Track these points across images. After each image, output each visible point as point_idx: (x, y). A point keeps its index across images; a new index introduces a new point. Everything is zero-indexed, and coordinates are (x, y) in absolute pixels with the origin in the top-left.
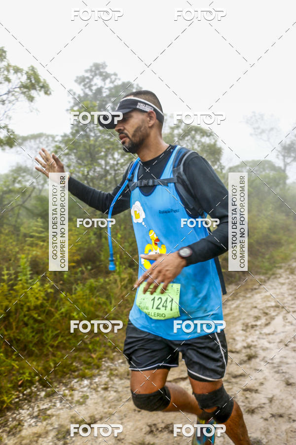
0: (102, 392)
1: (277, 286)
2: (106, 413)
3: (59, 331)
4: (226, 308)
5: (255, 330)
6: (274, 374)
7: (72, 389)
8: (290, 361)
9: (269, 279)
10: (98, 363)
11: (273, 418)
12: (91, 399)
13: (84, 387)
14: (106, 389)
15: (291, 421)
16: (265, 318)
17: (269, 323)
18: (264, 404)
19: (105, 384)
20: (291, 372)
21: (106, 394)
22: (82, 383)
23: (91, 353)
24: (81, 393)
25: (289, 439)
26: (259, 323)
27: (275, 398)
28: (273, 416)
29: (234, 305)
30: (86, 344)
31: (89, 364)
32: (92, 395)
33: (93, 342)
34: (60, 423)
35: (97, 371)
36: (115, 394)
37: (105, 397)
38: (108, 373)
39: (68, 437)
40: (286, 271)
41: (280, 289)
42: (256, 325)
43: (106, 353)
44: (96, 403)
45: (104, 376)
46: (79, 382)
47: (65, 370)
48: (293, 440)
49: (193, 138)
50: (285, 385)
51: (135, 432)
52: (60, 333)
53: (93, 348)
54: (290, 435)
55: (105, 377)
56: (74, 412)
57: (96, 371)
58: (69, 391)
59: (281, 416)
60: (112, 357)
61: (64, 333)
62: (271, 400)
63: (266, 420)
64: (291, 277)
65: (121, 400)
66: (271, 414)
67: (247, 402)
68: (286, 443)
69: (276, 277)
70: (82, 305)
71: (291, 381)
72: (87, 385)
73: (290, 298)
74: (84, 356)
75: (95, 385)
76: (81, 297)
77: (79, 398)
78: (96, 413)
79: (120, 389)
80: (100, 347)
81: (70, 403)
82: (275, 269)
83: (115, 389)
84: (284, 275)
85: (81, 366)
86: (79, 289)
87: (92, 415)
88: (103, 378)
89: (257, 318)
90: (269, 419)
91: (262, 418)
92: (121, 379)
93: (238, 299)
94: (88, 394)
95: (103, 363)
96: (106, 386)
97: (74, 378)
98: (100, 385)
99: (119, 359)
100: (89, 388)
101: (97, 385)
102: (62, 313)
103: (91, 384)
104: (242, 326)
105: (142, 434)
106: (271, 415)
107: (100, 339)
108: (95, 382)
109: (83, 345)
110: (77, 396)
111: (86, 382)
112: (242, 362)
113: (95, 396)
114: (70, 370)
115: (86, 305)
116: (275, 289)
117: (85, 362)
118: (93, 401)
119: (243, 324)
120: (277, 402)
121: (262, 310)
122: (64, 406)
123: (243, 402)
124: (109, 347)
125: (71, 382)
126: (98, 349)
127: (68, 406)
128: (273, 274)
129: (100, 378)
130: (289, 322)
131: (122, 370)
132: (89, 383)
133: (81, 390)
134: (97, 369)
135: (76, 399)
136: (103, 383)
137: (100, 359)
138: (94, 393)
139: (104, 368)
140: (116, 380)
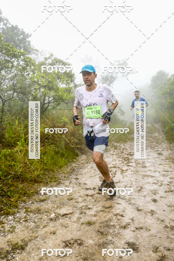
0: (24, 223)
2: (31, 237)
4: (85, 168)
6: (128, 205)
7: (2, 223)
8: (134, 197)
10: (16, 204)
11: (138, 230)
12: (18, 228)
13: (10, 221)
14: (26, 221)
15: (148, 230)
18: (130, 222)
19: (25, 218)
20: (138, 203)
21: (28, 224)
22: (8, 218)
23: (10, 198)
24: (9, 225)
25: (150, 240)
27: (134, 219)
28: (137, 229)
30: (5, 192)
32: (18, 225)
33: (10, 191)
35: (17, 210)
36: (34, 224)
37: (27, 226)
38: (24, 210)
39: (9, 256)
40: (112, 147)
41: (112, 157)
43: (19, 198)
44: (23, 231)
45: (21, 212)
46: (6, 218)
48: (153, 241)
50: (137, 211)
53: (11, 195)
54: (150, 238)
55: (23, 213)
56: (8, 239)
59: (141, 228)
60: (24, 200)
62: (132, 220)
63: (134, 231)
64: (116, 151)
66: (135, 228)
67: (120, 222)
68: (150, 243)
71: (140, 208)
73: (120, 162)
74: (5, 200)
77: (9, 229)
78: (24, 237)
79: (36, 220)
80: (15, 194)
81: (3, 232)
83: (33, 221)
84: (111, 149)
85: (5, 207)
87: (22, 239)
88: (22, 214)
90: (135, 231)
91: (131, 231)
92: (35, 214)
93: (90, 163)
94: (15, 225)
95: (19, 204)
96: (26, 219)
97: (2, 215)
98: (21, 219)
99: (29, 201)
100: (14, 221)
101: (19, 218)
104: (99, 178)
105: (61, 248)
107: (14, 189)
108: (17, 217)
109: (3, 193)
110: (7, 227)
111: (11, 217)
112: (107, 199)
113: (20, 226)
116: (110, 157)
117: (6, 204)
119: (100, 177)
120: (136, 220)
123: (117, 222)
124: (21, 193)
127: (2, 234)
129: (20, 214)
130: (125, 176)
131: (34, 208)
132: (13, 218)
133: (9, 223)
134: (16, 208)
135: (7, 229)
136: (23, 217)
137: (16, 201)
138: (18, 224)
139: (20, 207)
140: (31, 215)
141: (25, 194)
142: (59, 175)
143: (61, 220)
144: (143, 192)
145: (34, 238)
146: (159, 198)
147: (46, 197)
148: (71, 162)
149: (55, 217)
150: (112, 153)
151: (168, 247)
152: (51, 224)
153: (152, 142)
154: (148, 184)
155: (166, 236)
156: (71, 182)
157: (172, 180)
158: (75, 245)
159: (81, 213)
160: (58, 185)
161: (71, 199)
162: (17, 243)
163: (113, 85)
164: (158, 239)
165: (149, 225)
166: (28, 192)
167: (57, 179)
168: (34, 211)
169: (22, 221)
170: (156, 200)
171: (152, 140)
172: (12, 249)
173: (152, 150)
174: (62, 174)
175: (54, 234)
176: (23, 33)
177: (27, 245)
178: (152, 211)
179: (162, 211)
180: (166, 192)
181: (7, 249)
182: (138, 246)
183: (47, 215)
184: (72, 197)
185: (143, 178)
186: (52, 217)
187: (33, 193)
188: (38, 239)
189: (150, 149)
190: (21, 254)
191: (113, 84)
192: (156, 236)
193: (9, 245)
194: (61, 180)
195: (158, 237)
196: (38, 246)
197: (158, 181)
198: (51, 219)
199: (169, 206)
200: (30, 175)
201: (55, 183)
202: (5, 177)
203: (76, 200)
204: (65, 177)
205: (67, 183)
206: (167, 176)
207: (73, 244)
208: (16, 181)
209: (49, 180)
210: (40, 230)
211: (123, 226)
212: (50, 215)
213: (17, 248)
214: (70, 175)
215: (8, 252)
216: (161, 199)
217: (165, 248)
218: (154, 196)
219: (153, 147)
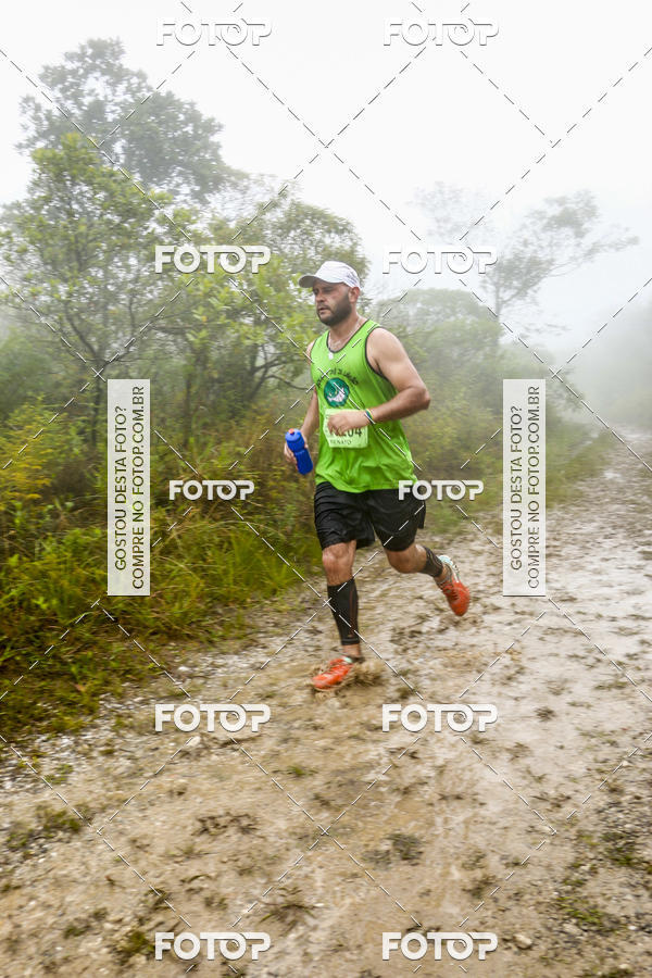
0: (101, 759)
1: (467, 557)
2: (110, 799)
3: (5, 637)
5: (418, 642)
7: (37, 754)
9: (450, 541)
10: (92, 703)
11: (444, 804)
12: (78, 773)
13: (62, 751)
14: (109, 753)
15: (476, 804)
16: (438, 618)
17: (447, 628)
18: (428, 777)
19: (107, 745)
21: (111, 762)
22: (58, 743)
23: (77, 683)
24: (55, 762)
25: (471, 835)
26: (424, 628)
27: (449, 767)
28: (444, 798)
29: (377, 593)
30: (64, 663)
31: (71, 704)
32: (80, 765)
33: (80, 660)
34: (13, 819)
35: (90, 718)
36: (128, 763)
37: (108, 769)
38: (113, 722)
39: (33, 845)
40: (486, 527)
41: (472, 562)
42: (420, 633)
43: (107, 683)
44: (90, 780)
45: (103, 728)
46: (52, 741)
47: (20, 716)
48: (477, 835)
49: (307, 233)
50: (469, 744)
51: (172, 832)
52: (9, 640)
53: (80, 673)
54: (472, 828)
55: (105, 730)
56: (41, 799)
57: (86, 720)
58: (31, 758)
59: (458, 798)
60: (120, 691)
61: (17, 641)
62: (441, 770)
63: (431, 804)
65: (141, 775)
66: (441, 795)
67: (396, 775)
68: (464, 841)
69: (465, 539)
70: (56, 582)
71: (482, 736)
72: (69, 746)
74: (60, 688)
75: (86, 747)
76: (54, 566)
77: (52, 772)
78: (88, 799)
79: (139, 754)
80: (95, 671)
81: (33, 781)
82: (464, 522)
83: (128, 754)
84: (481, 536)
85: (55, 708)
86: (48, 549)
87: (81, 803)
88: (104, 733)
89: (423, 619)
90: (436, 804)
91: (422, 802)
92: (141, 734)
93: (384, 580)
94: (71, 764)
95: (102, 702)
96: (109, 748)
97: (40, 733)
98: (96, 746)
99: (136, 696)
100: (74, 751)
101: (90, 745)
102: (12, 599)
103: (77, 743)
104: (391, 633)
105: (187, 836)
106: (440, 797)
107: (95, 655)
108: (86, 740)
109: (58, 666)
110: (48, 767)
111: (66, 741)
112: (388, 702)
113: (86, 766)
114: (32, 716)
115: (65, 583)
117: (62, 699)
118: (82, 775)
119: (394, 630)
120: (452, 773)
121: (432, 602)
122: (21, 787)
124: (114, 671)
125: (33, 740)
126: (89, 674)
127: (29, 786)
128: (460, 533)
129: (96, 733)
131: (142, 718)
132: (72, 743)
133: (57, 756)
134: (90, 714)
135: (47, 773)
136: (102, 742)
137: (94, 695)
138: (84, 762)
139: (104, 712)
140: (130, 736)
141: (127, 672)
142: (261, 616)
143: (214, 757)
144: (521, 686)
145: (116, 804)
146: (565, 707)
147: (194, 686)
148: (316, 574)
149: (200, 746)
150: (479, 548)
151: (515, 854)
152: (183, 766)
153: (644, 511)
154: (551, 658)
155: (525, 825)
156: (290, 643)
157: (645, 647)
158: (231, 831)
159: (285, 741)
160: (244, 650)
161: (268, 697)
162: (64, 813)
163: (535, 292)
164: (497, 831)
165: (487, 790)
166: (139, 667)
167: (249, 631)
168: (141, 727)
169: (95, 754)
170: (550, 712)
171: (644, 504)
172: (46, 829)
173: (630, 541)
174: (271, 614)
175: (180, 794)
176: (193, 117)
177: (89, 820)
178: (520, 745)
179: (552, 748)
180: (599, 687)
181: (29, 827)
182: (422, 849)
183: (175, 741)
184: (275, 688)
185: (541, 639)
186: (191, 747)
187: (155, 671)
188: (128, 808)
189: (625, 538)
190: (68, 842)
191: (535, 288)
192: (494, 823)
193: (39, 817)
194: (261, 635)
195: (500, 825)
196: (121, 827)
197: (590, 651)
198: (185, 754)
199: (585, 734)
200: (156, 615)
201: (237, 645)
202: (71, 617)
203: (285, 700)
204: (276, 625)
205: (277, 643)
206: (635, 634)
207: (225, 827)
208: (106, 632)
209: (220, 633)
210: (141, 781)
211: (402, 788)
212: (185, 742)
213: (59, 827)
214: (298, 620)
215: (32, 836)
216: (572, 709)
217: (503, 858)
218: (552, 697)
219: (639, 528)
